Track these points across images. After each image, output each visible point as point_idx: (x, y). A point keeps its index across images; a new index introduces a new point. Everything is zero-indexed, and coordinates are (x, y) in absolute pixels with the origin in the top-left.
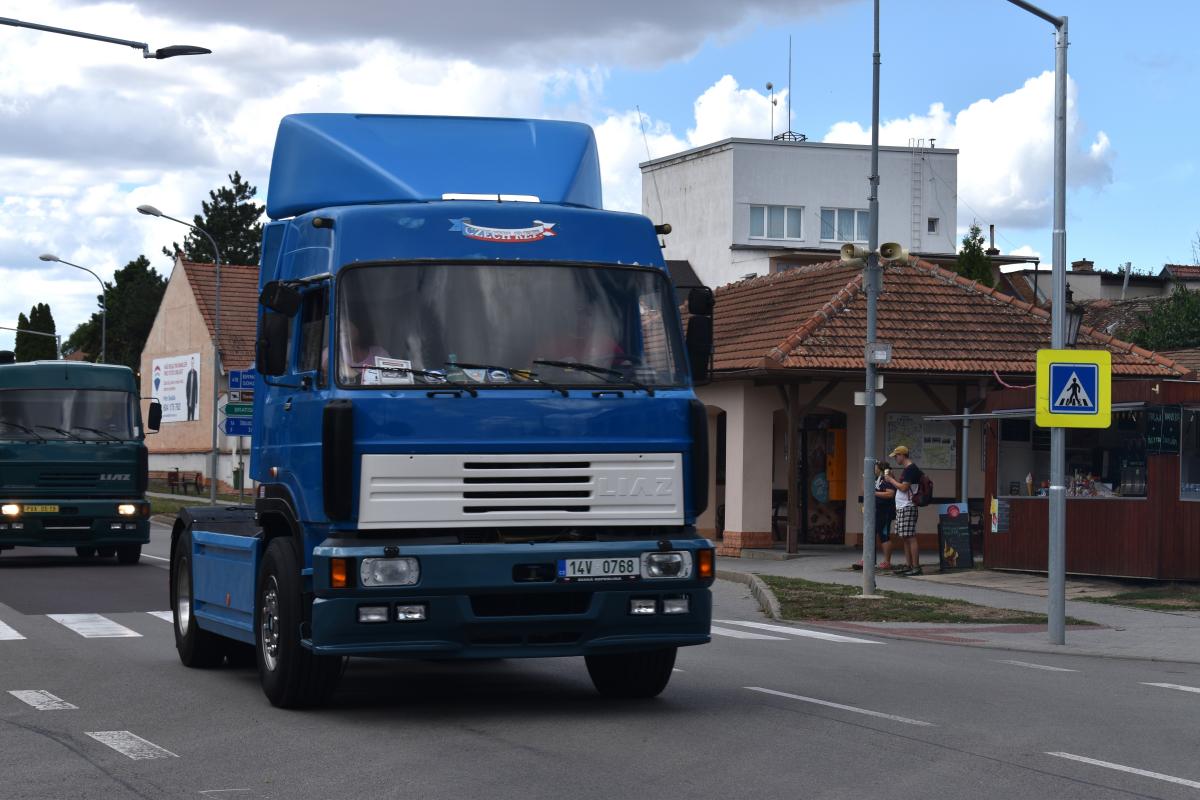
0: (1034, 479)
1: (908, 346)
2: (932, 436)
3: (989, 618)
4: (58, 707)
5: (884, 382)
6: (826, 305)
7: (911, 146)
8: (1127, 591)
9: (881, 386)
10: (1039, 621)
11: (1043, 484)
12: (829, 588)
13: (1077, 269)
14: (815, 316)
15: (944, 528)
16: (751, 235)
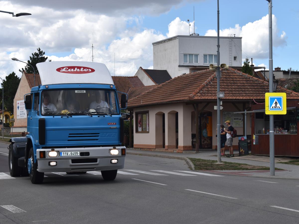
0: (265, 129)
1: (229, 93)
2: (236, 118)
3: (253, 168)
6: (205, 82)
7: (229, 36)
8: (292, 160)
9: (221, 104)
10: (267, 169)
11: (268, 131)
13: (276, 70)
14: (202, 85)
15: (240, 144)
16: (184, 62)
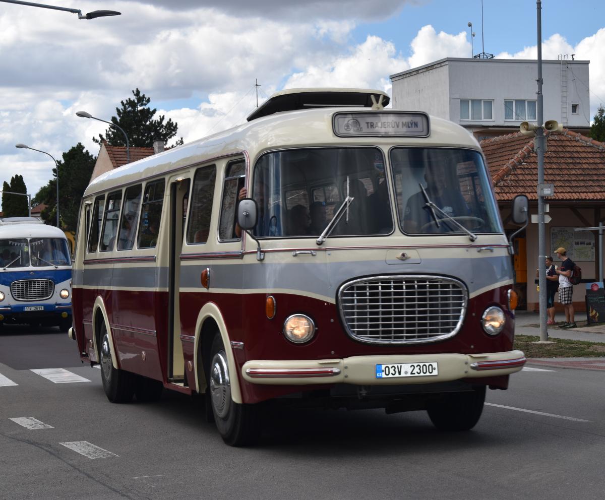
1: (563, 185)
2: (580, 241)
4: (41, 427)
5: (550, 208)
6: (511, 161)
7: (560, 59)
9: (548, 211)
12: (519, 338)
14: (504, 168)
15: (589, 298)
16: (461, 118)
